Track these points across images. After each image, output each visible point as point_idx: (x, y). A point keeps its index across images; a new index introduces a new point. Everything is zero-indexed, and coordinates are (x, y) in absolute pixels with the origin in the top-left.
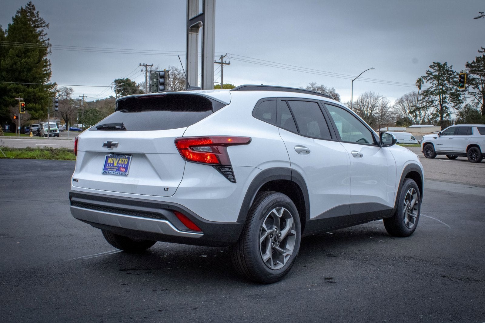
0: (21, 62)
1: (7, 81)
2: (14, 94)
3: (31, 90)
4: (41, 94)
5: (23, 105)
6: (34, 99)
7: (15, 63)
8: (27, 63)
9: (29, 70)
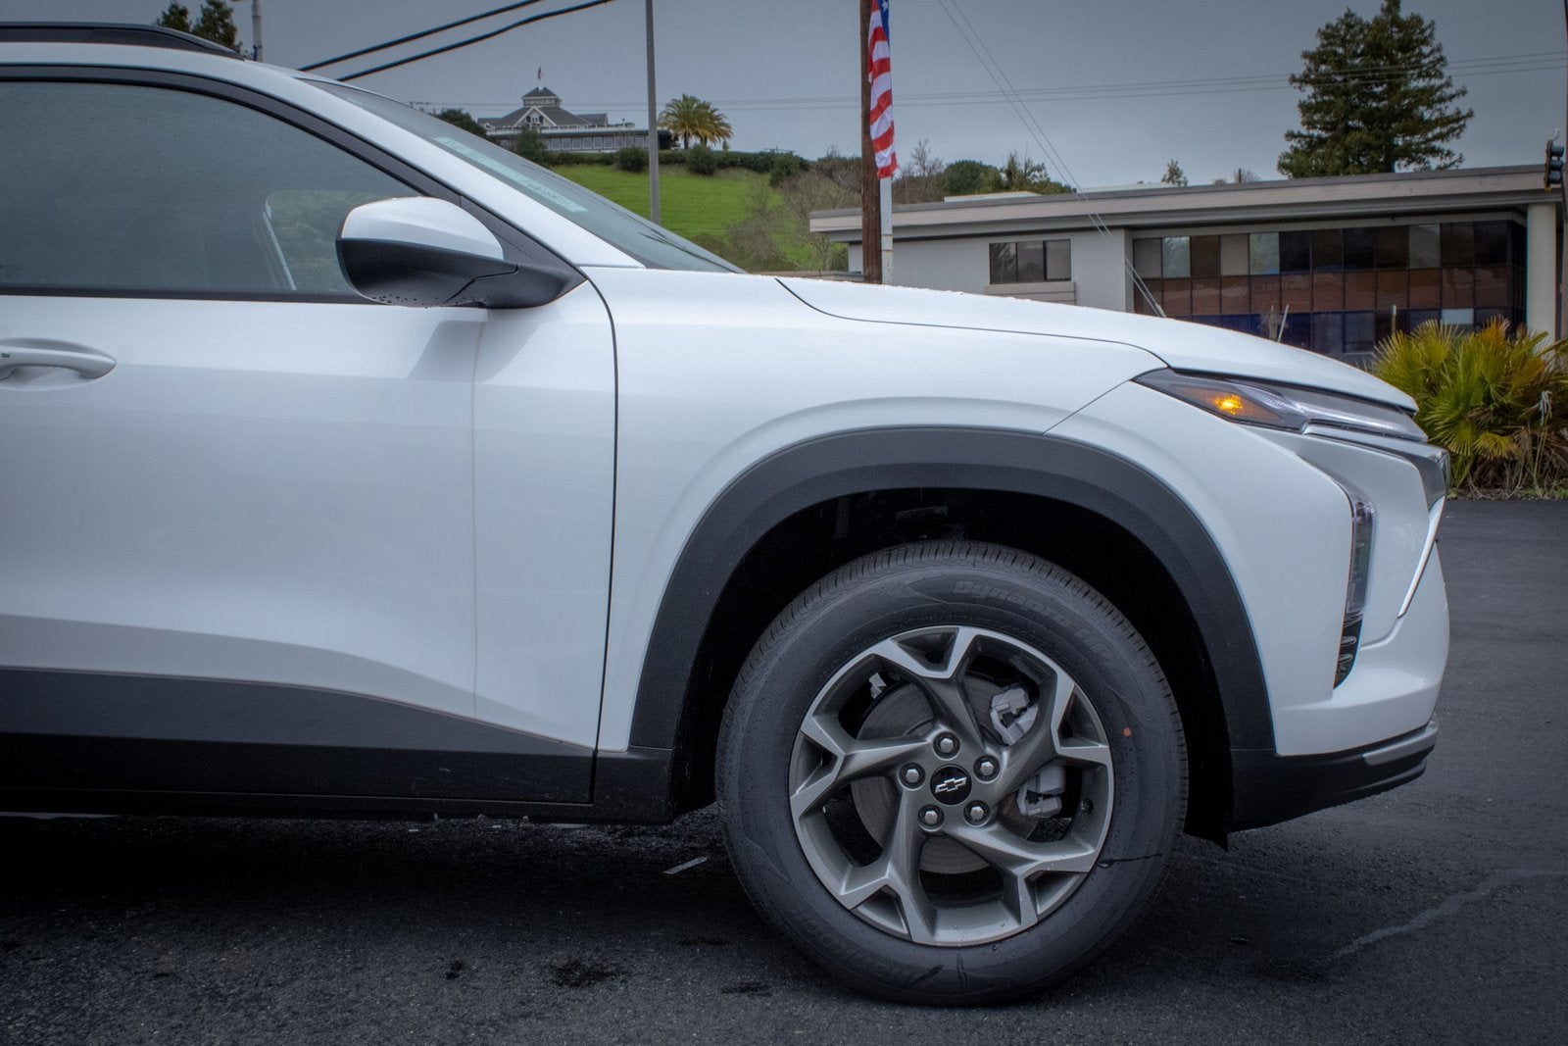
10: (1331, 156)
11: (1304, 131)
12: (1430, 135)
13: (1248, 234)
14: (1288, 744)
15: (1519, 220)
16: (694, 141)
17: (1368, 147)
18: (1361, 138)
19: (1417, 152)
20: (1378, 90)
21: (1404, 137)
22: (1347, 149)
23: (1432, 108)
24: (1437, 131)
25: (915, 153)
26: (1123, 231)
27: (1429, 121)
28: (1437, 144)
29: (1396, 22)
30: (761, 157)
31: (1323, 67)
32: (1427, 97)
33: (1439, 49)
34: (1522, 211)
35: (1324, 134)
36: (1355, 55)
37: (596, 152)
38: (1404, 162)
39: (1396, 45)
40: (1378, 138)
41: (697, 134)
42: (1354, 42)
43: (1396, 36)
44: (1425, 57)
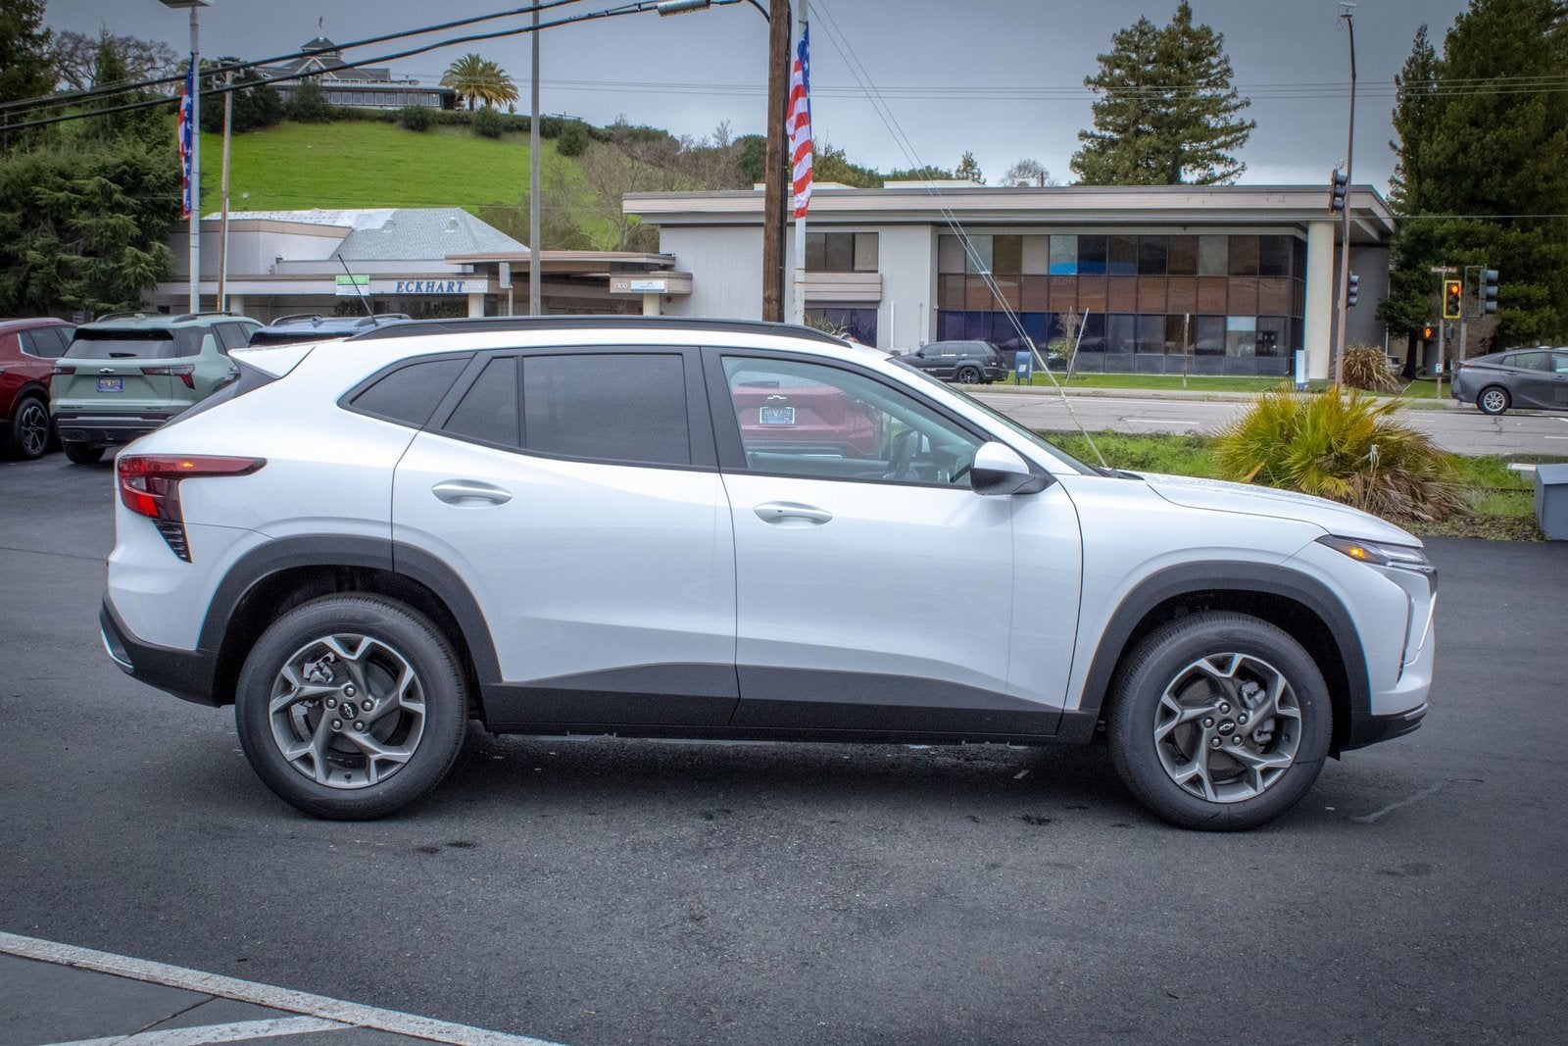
0: (1484, 141)
1: (1435, 212)
2: (1456, 251)
3: (1514, 235)
4: (1550, 249)
5: (1455, 289)
6: (1526, 266)
7: (1464, 148)
8: (1505, 146)
9: (1511, 167)
10: (1122, 158)
11: (1097, 132)
12: (1215, 143)
13: (1049, 236)
14: (1377, 710)
15: (1300, 235)
16: (480, 102)
17: (1157, 151)
18: (1150, 143)
19: (1203, 158)
20: (1168, 96)
21: (1190, 143)
22: (1137, 152)
23: (1217, 116)
24: (1222, 139)
25: (716, 133)
26: (930, 227)
27: (1214, 129)
28: (1222, 152)
29: (1187, 32)
30: (549, 123)
31: (1117, 72)
32: (1214, 106)
33: (1226, 61)
34: (1304, 227)
35: (1116, 136)
36: (1148, 62)
37: (378, 108)
38: (1190, 167)
39: (1186, 54)
40: (1167, 142)
41: (483, 95)
42: (1147, 48)
43: (1187, 45)
44: (1213, 67)
